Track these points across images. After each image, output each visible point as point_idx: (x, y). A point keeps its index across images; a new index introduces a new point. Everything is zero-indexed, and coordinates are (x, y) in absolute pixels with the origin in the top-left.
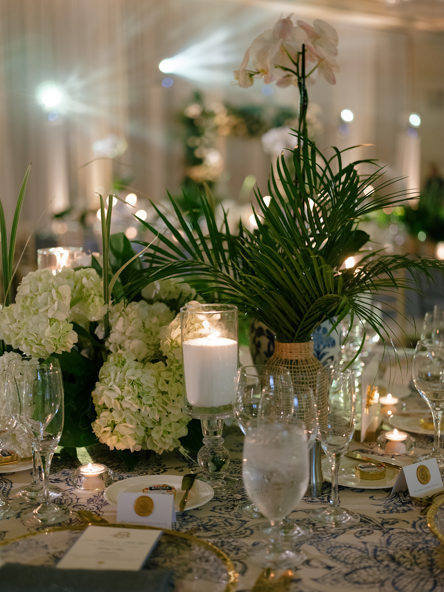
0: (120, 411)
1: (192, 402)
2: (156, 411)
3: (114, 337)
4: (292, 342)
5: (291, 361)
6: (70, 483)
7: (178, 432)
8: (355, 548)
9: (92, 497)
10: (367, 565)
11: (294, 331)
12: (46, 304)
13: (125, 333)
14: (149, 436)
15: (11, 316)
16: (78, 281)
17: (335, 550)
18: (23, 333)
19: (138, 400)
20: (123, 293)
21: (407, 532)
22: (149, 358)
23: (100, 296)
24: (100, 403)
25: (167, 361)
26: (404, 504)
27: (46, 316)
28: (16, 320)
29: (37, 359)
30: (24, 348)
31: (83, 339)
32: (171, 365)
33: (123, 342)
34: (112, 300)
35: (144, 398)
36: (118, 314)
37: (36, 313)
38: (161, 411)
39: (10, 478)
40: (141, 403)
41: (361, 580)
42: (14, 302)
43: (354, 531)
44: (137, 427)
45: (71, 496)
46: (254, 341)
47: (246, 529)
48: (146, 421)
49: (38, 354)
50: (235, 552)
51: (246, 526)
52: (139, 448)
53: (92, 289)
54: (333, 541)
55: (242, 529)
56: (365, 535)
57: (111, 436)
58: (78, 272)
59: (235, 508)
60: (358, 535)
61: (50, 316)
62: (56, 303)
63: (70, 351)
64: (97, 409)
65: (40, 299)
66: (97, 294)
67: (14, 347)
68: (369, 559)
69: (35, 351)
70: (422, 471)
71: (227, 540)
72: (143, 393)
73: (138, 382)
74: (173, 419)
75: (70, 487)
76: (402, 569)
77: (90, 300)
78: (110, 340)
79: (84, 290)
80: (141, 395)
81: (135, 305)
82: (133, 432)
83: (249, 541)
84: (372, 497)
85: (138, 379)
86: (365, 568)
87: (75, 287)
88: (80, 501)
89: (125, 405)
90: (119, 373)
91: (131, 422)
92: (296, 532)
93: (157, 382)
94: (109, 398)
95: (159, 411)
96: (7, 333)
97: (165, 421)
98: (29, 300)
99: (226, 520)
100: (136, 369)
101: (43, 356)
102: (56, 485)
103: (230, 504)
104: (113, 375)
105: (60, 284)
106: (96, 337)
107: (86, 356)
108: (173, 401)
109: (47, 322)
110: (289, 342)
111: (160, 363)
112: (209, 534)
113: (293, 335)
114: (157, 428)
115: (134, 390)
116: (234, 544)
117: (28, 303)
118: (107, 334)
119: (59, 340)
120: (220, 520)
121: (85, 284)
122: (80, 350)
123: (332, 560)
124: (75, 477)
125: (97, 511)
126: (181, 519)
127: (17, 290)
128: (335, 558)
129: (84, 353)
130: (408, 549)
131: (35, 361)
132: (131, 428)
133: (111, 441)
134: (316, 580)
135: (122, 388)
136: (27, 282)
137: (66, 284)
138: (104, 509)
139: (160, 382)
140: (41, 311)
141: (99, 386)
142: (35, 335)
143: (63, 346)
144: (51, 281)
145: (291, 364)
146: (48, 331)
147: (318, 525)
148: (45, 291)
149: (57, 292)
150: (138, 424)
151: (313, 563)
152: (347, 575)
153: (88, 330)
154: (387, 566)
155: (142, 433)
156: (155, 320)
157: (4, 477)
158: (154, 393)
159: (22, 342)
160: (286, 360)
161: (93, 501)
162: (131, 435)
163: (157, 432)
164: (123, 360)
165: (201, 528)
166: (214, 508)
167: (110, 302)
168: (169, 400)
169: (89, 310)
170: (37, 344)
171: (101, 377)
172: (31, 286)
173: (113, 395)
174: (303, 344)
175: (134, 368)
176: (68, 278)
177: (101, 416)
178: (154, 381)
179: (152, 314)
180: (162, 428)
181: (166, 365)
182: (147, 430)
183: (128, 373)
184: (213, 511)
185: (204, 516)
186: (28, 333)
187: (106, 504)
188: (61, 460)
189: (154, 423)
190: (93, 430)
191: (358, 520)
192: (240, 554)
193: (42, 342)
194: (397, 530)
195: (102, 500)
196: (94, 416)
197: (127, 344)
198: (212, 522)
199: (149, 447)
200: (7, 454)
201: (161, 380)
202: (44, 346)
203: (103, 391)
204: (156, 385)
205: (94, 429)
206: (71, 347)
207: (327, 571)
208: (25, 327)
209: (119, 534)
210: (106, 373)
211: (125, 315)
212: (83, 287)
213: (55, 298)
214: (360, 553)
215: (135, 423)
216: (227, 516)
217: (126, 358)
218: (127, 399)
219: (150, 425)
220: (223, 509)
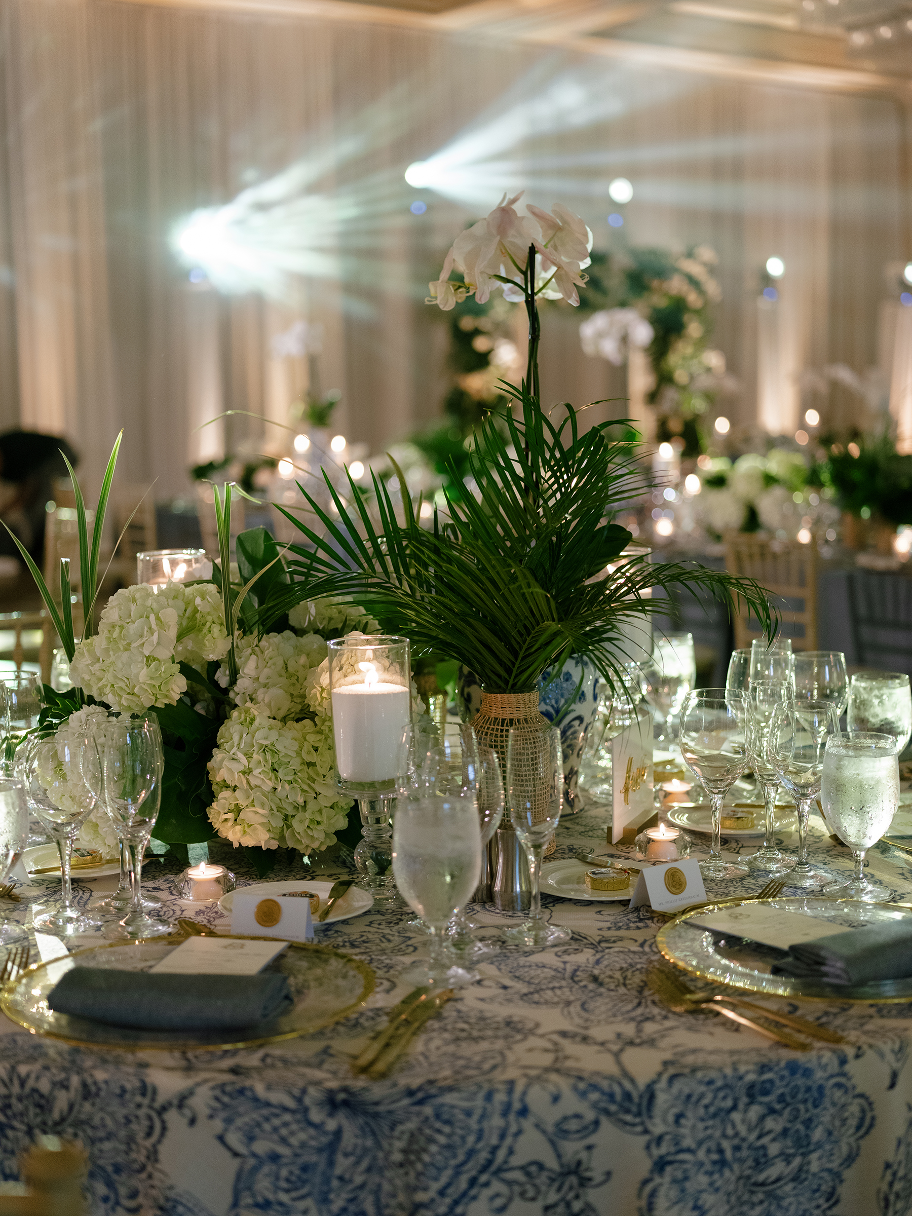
0: (246, 791)
1: (344, 775)
2: (299, 790)
3: (243, 684)
4: (504, 692)
5: (503, 720)
6: (174, 892)
7: (332, 821)
8: (550, 968)
9: (203, 908)
10: (557, 985)
11: (506, 676)
12: (141, 636)
13: (258, 678)
14: (289, 826)
15: (92, 653)
16: (189, 602)
17: (521, 969)
18: (108, 677)
19: (271, 774)
20: (257, 618)
21: (630, 951)
22: (293, 715)
23: (221, 624)
24: (218, 779)
25: (316, 719)
26: (641, 920)
27: (142, 653)
28: (99, 660)
29: (129, 714)
30: (109, 699)
31: (198, 687)
32: (323, 724)
33: (256, 691)
34: (239, 629)
35: (280, 771)
36: (250, 651)
37: (127, 648)
38: (306, 791)
39: (89, 885)
40: (276, 778)
41: (542, 1000)
42: (97, 633)
43: (556, 949)
44: (272, 814)
45: (174, 908)
46: (462, 692)
47: (408, 946)
48: (285, 806)
49: (129, 707)
50: (385, 970)
51: (409, 943)
52: (274, 845)
53: (208, 613)
54: (522, 960)
55: (403, 946)
56: (569, 954)
57: (233, 826)
58: (188, 590)
59: (401, 923)
60: (559, 954)
61: (147, 654)
62: (156, 635)
63: (175, 704)
64: (214, 787)
65: (133, 628)
66: (216, 621)
67: (97, 699)
68: (564, 979)
69: (125, 704)
70: (673, 875)
71: (379, 957)
72: (280, 765)
73: (273, 748)
74: (324, 802)
75: (174, 897)
76: (602, 990)
77: (205, 630)
78: (235, 688)
79: (198, 615)
80: (276, 767)
81: (275, 638)
82: (265, 820)
83: (407, 960)
84: (600, 912)
85: (273, 744)
86: (553, 989)
87: (185, 610)
88: (184, 913)
89: (254, 782)
90: (244, 735)
91: (263, 806)
92: (476, 949)
93: (301, 748)
94: (230, 770)
95: (302, 790)
96: (87, 677)
97: (311, 806)
98: (117, 630)
99: (384, 937)
100: (270, 729)
101: (137, 711)
102: (154, 894)
103: (394, 918)
104: (236, 738)
105: (162, 607)
106: (216, 684)
107: (202, 712)
108: (324, 776)
109: (142, 662)
110: (500, 693)
111: (307, 722)
112: (358, 950)
113: (507, 682)
114: (300, 815)
115: (266, 761)
116: (387, 961)
117: (116, 634)
118: (233, 681)
119: (159, 687)
120: (376, 936)
121: (199, 605)
122: (194, 703)
123: (512, 980)
124: (181, 881)
125: (208, 925)
126: (322, 935)
127: (101, 615)
128: (518, 978)
129: (199, 708)
130: (621, 969)
131: (126, 717)
132: (262, 815)
133: (234, 833)
134: (482, 1000)
135: (249, 756)
136: (114, 603)
137: (172, 607)
138: (217, 922)
139: (305, 749)
140: (134, 645)
141: (218, 755)
142: (126, 680)
143: (166, 696)
144: (149, 602)
145: (502, 726)
146: (143, 674)
147: (510, 942)
148: (141, 617)
149: (158, 618)
150: (272, 810)
151: (486, 983)
152: (526, 995)
153: (205, 675)
154: (585, 986)
155: (278, 823)
156: (303, 660)
157: (80, 884)
158: (296, 764)
159: (107, 690)
160: (496, 719)
161: (203, 913)
162: (262, 824)
163: (301, 821)
164: (251, 716)
165: (347, 944)
166: (371, 922)
167: (236, 633)
168: (318, 775)
169: (205, 645)
170: (129, 694)
171: (220, 741)
172: (120, 609)
173: (237, 767)
174: (521, 695)
175: (266, 729)
176: (175, 597)
177: (220, 797)
178: (296, 748)
179: (299, 650)
180: (308, 815)
181: (316, 725)
182: (286, 818)
183: (258, 735)
184: (369, 925)
185: (354, 932)
186: (116, 677)
187: (222, 916)
188: (165, 864)
189: (296, 808)
190: (209, 818)
191: (568, 938)
192: (392, 972)
193: (136, 691)
194: (616, 949)
195: (216, 913)
196: (211, 797)
197: (260, 695)
198: (364, 938)
199: (291, 844)
200: (86, 853)
201: (307, 747)
202: (139, 697)
203: (223, 760)
204: (299, 754)
205: (210, 816)
206: (177, 697)
207: (501, 991)
208: (111, 669)
209: (230, 945)
210: (227, 735)
211: (258, 652)
212: (196, 611)
213: (154, 626)
214: (553, 973)
215: (267, 808)
216: (387, 931)
217: (256, 713)
218: (256, 772)
219: (290, 811)
220: (384, 923)
